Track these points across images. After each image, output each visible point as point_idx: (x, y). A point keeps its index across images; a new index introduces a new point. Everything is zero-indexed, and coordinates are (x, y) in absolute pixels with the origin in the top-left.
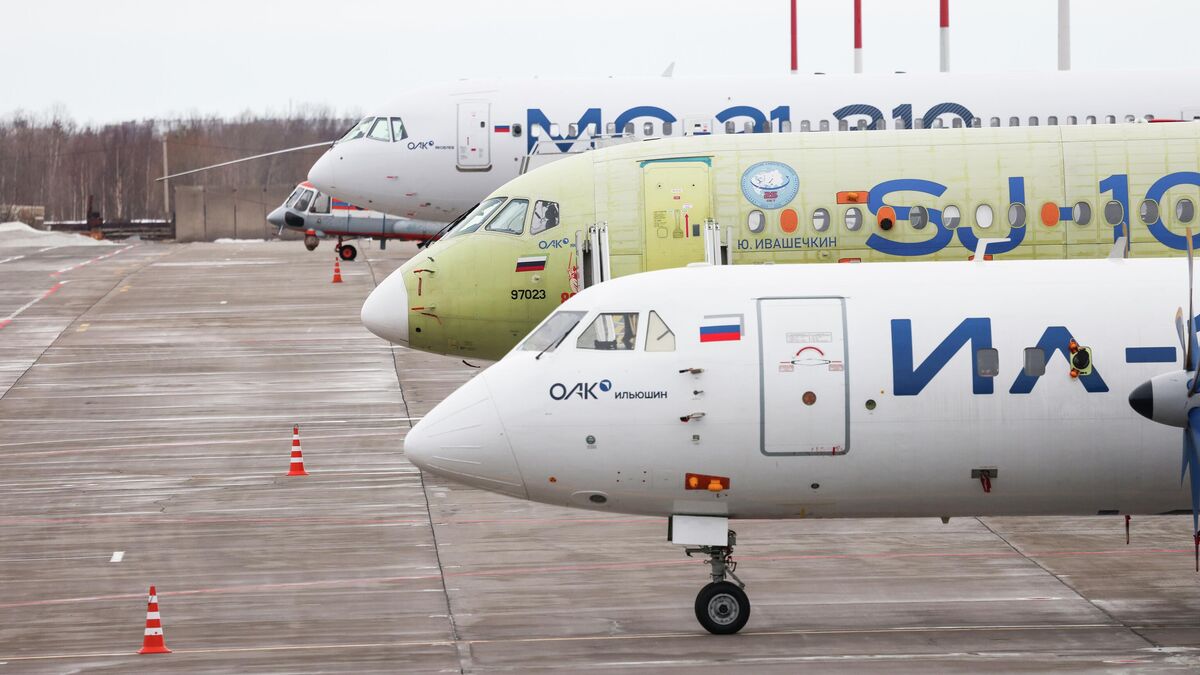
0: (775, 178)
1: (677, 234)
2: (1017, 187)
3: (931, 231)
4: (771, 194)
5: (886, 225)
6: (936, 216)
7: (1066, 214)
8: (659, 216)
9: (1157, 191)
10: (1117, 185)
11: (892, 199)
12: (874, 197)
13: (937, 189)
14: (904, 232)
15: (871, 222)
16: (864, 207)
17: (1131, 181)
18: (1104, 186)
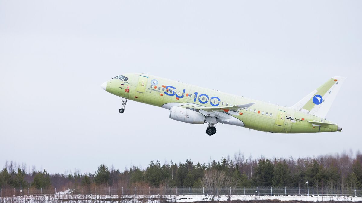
0: (155, 82)
1: (142, 85)
2: (184, 91)
3: (172, 93)
4: (154, 84)
5: (167, 91)
6: (173, 91)
7: (189, 95)
8: (140, 83)
9: (201, 96)
10: (196, 94)
11: (169, 88)
12: (167, 87)
13: (175, 88)
14: (169, 92)
15: (165, 90)
16: (165, 88)
17: (198, 94)
18: (195, 93)
